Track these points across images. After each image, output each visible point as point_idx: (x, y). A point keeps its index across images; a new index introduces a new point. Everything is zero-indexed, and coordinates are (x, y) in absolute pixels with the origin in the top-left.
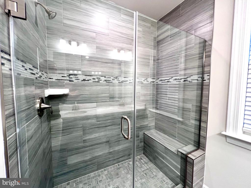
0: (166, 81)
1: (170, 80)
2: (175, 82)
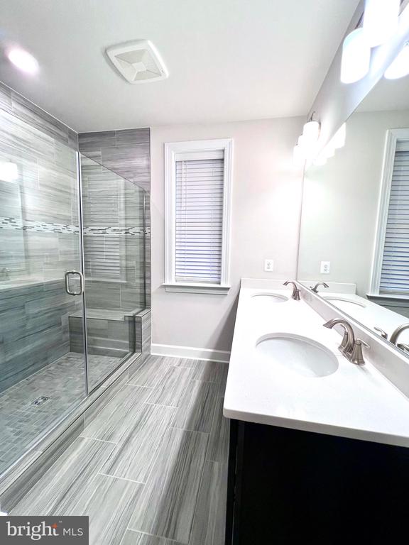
0: (101, 232)
1: (107, 231)
2: (114, 234)
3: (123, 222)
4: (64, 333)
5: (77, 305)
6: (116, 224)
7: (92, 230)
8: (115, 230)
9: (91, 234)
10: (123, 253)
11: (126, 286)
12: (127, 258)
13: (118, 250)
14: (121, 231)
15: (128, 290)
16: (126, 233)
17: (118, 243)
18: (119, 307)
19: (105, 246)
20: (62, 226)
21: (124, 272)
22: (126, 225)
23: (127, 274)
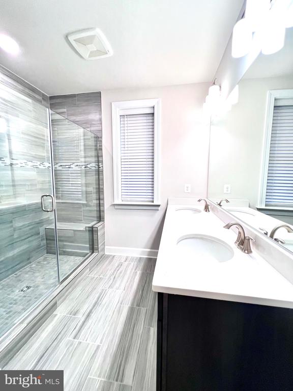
0: (67, 167)
1: (72, 166)
2: (77, 168)
3: (83, 160)
4: (42, 240)
5: (51, 220)
6: (78, 161)
7: (61, 166)
8: (77, 165)
9: (60, 168)
10: (84, 182)
11: (86, 205)
12: (87, 185)
13: (79, 180)
14: (82, 166)
15: (88, 208)
16: (85, 167)
17: (80, 175)
18: (82, 221)
19: (70, 177)
20: (39, 163)
21: (84, 196)
22: (85, 162)
23: (86, 197)
